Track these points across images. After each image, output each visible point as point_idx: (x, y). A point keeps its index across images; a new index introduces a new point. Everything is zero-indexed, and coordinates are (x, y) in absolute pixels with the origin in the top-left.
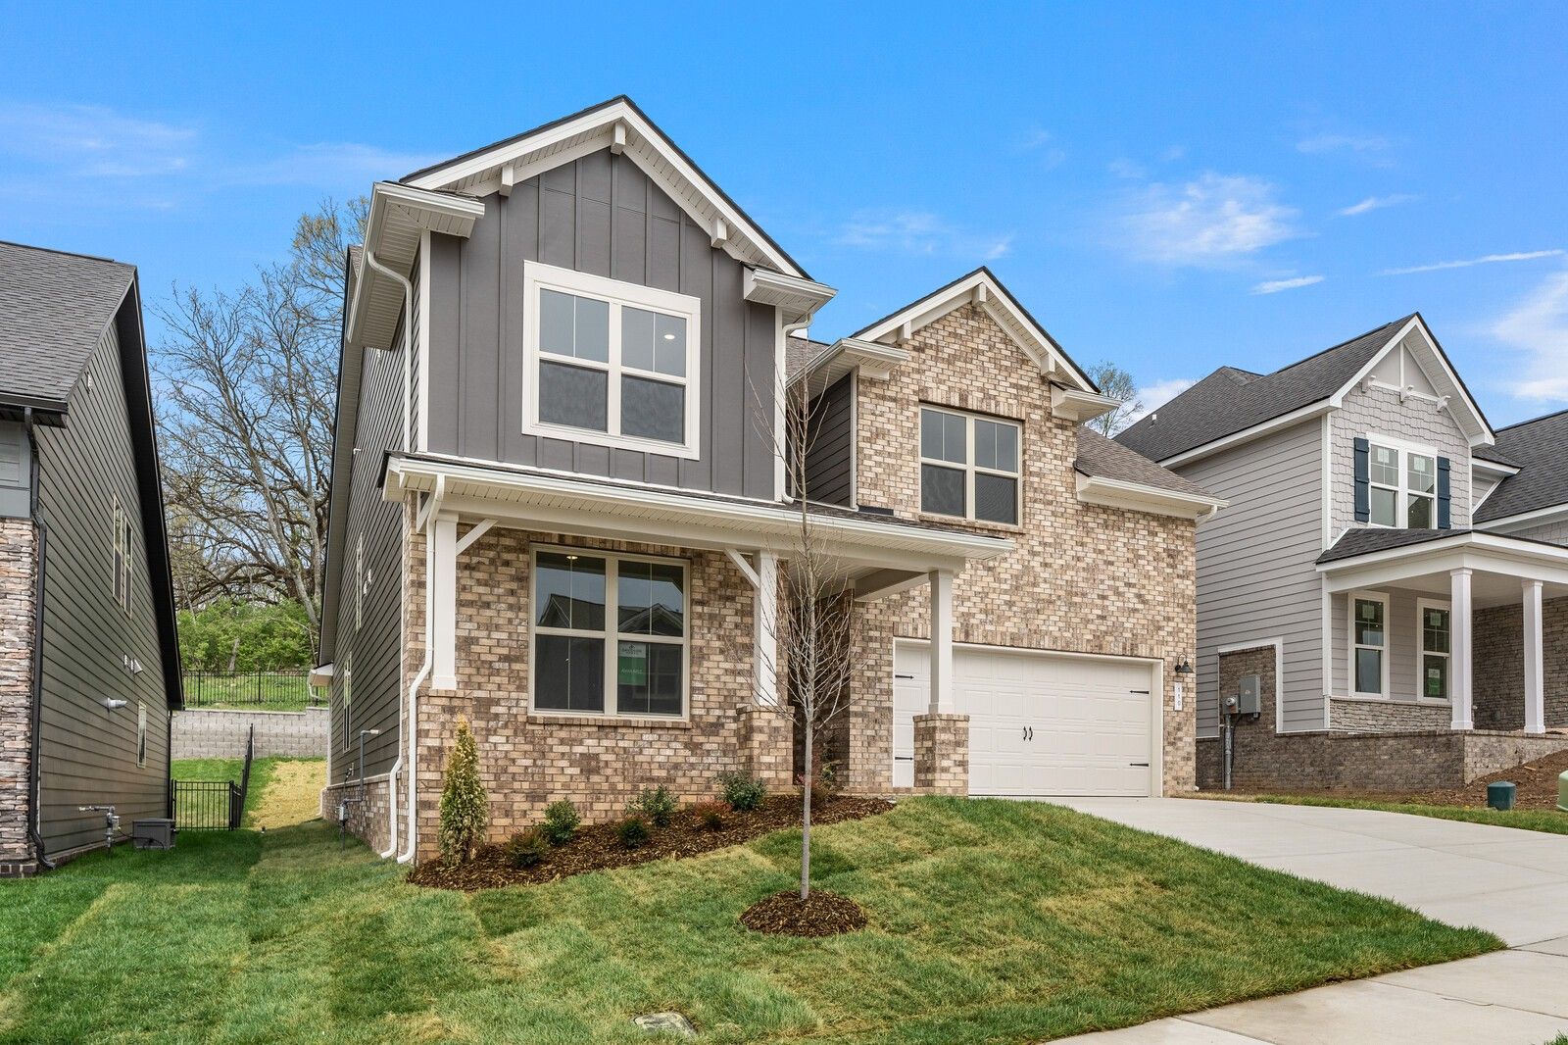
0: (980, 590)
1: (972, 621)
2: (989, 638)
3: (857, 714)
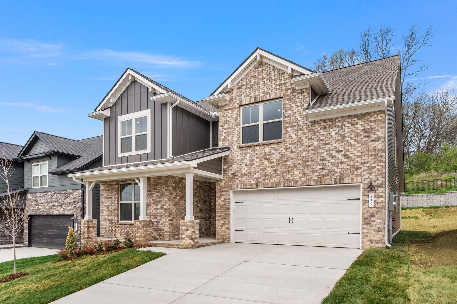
0: (263, 168)
1: (260, 180)
2: (266, 185)
3: (218, 216)
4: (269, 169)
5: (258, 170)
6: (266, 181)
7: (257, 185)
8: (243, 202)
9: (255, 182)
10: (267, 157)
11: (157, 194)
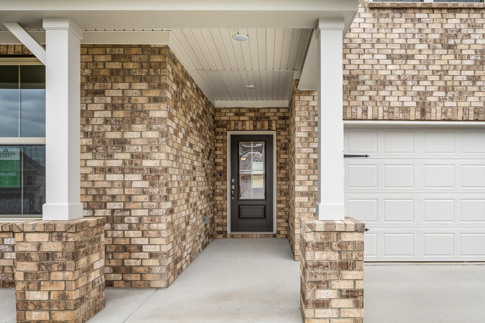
0: (439, 68)
1: (429, 99)
2: (449, 115)
3: (302, 194)
4: (456, 73)
5: (426, 73)
6: (448, 104)
7: (423, 112)
8: (366, 156)
9: (417, 103)
10: (451, 42)
11: (108, 114)
